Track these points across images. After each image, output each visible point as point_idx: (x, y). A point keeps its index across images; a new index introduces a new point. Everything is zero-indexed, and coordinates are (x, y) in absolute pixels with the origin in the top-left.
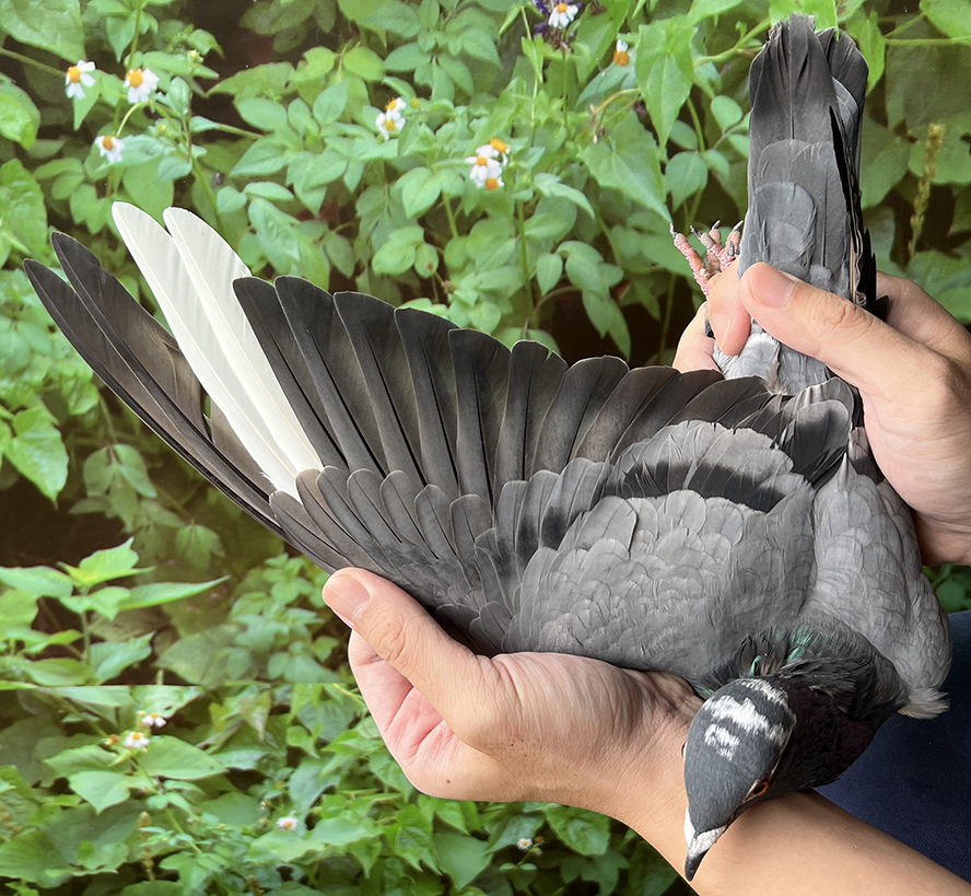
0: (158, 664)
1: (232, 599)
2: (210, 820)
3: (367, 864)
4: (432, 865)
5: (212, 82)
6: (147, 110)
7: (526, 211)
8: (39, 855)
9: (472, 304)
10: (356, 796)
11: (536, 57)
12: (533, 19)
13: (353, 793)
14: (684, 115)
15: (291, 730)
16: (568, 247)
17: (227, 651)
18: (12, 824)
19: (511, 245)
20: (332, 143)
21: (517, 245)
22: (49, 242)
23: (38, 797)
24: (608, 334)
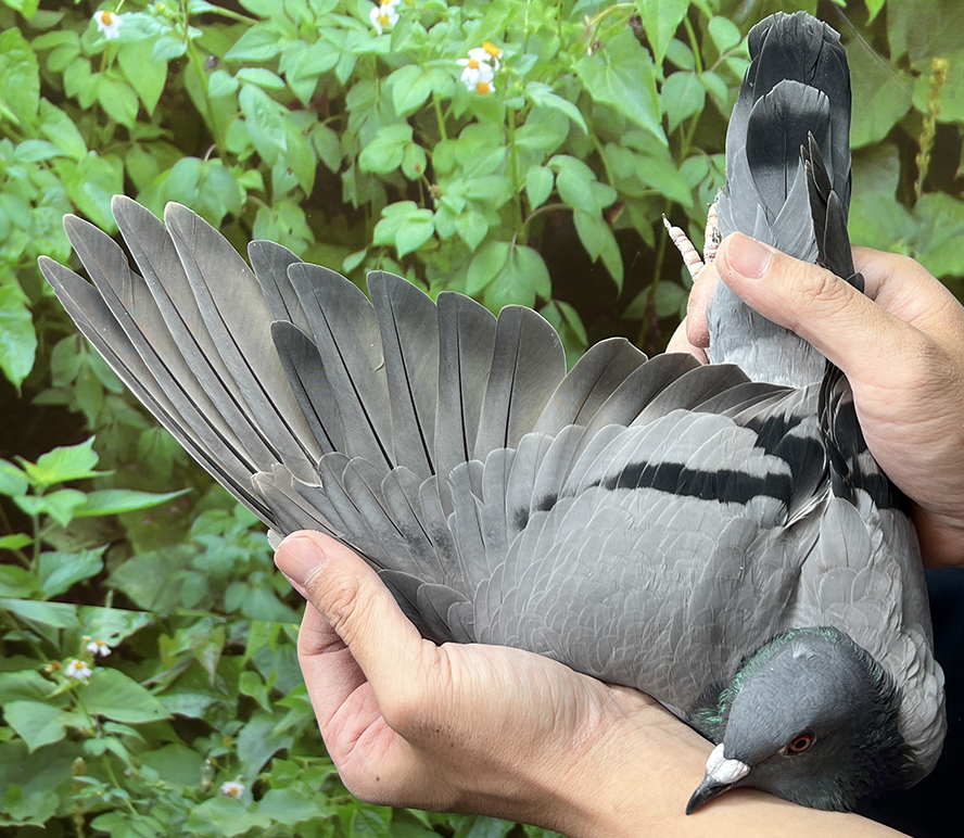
0: (108, 583)
1: (192, 514)
2: (150, 775)
7: (517, 119)
9: (459, 212)
10: (310, 764)
13: (306, 760)
14: (681, 34)
15: (244, 675)
16: (559, 160)
17: (183, 574)
19: (501, 153)
20: (326, 34)
21: (506, 154)
22: (39, 113)
24: (599, 260)
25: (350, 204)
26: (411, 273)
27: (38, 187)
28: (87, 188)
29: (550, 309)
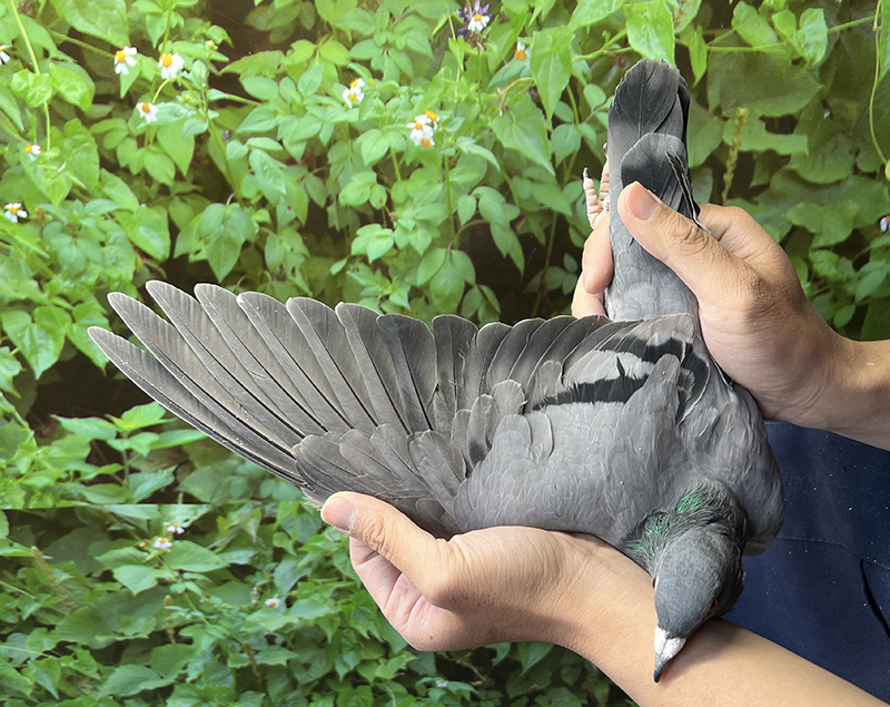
0: (179, 489)
2: (216, 601)
3: (330, 633)
4: (376, 634)
5: (224, 64)
6: (175, 84)
7: (451, 163)
8: (90, 625)
9: (411, 229)
10: (323, 583)
11: (458, 53)
12: (457, 25)
13: (320, 581)
14: (564, 98)
15: (276, 535)
16: (481, 190)
17: (231, 478)
18: (70, 603)
19: (439, 187)
20: (311, 110)
21: (443, 188)
22: (100, 180)
23: (90, 585)
24: (508, 255)
25: (334, 228)
26: (378, 272)
27: (105, 233)
28: (141, 230)
29: (475, 291)
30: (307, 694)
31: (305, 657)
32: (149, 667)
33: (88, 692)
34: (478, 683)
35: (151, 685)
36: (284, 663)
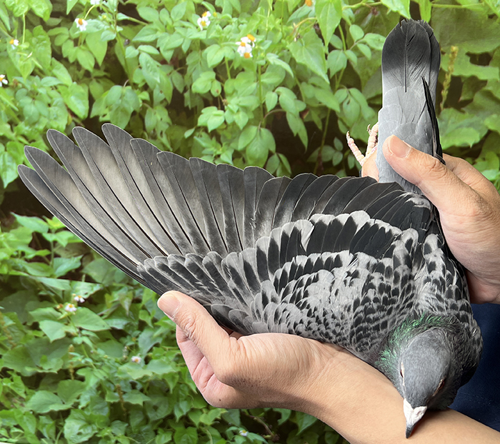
0: (83, 271)
2: (101, 352)
3: (172, 386)
6: (98, 8)
7: (262, 70)
8: (23, 359)
9: (235, 111)
10: (169, 350)
13: (167, 348)
14: (337, 32)
15: (141, 312)
16: (281, 89)
18: (12, 341)
19: (254, 85)
20: (178, 30)
21: (257, 86)
22: (51, 65)
23: (25, 330)
24: (297, 135)
25: (188, 107)
26: (214, 139)
27: (51, 98)
28: (72, 98)
29: (275, 157)
30: (155, 428)
31: (155, 401)
32: (56, 394)
33: (17, 406)
34: (268, 436)
35: (57, 407)
36: (141, 404)
